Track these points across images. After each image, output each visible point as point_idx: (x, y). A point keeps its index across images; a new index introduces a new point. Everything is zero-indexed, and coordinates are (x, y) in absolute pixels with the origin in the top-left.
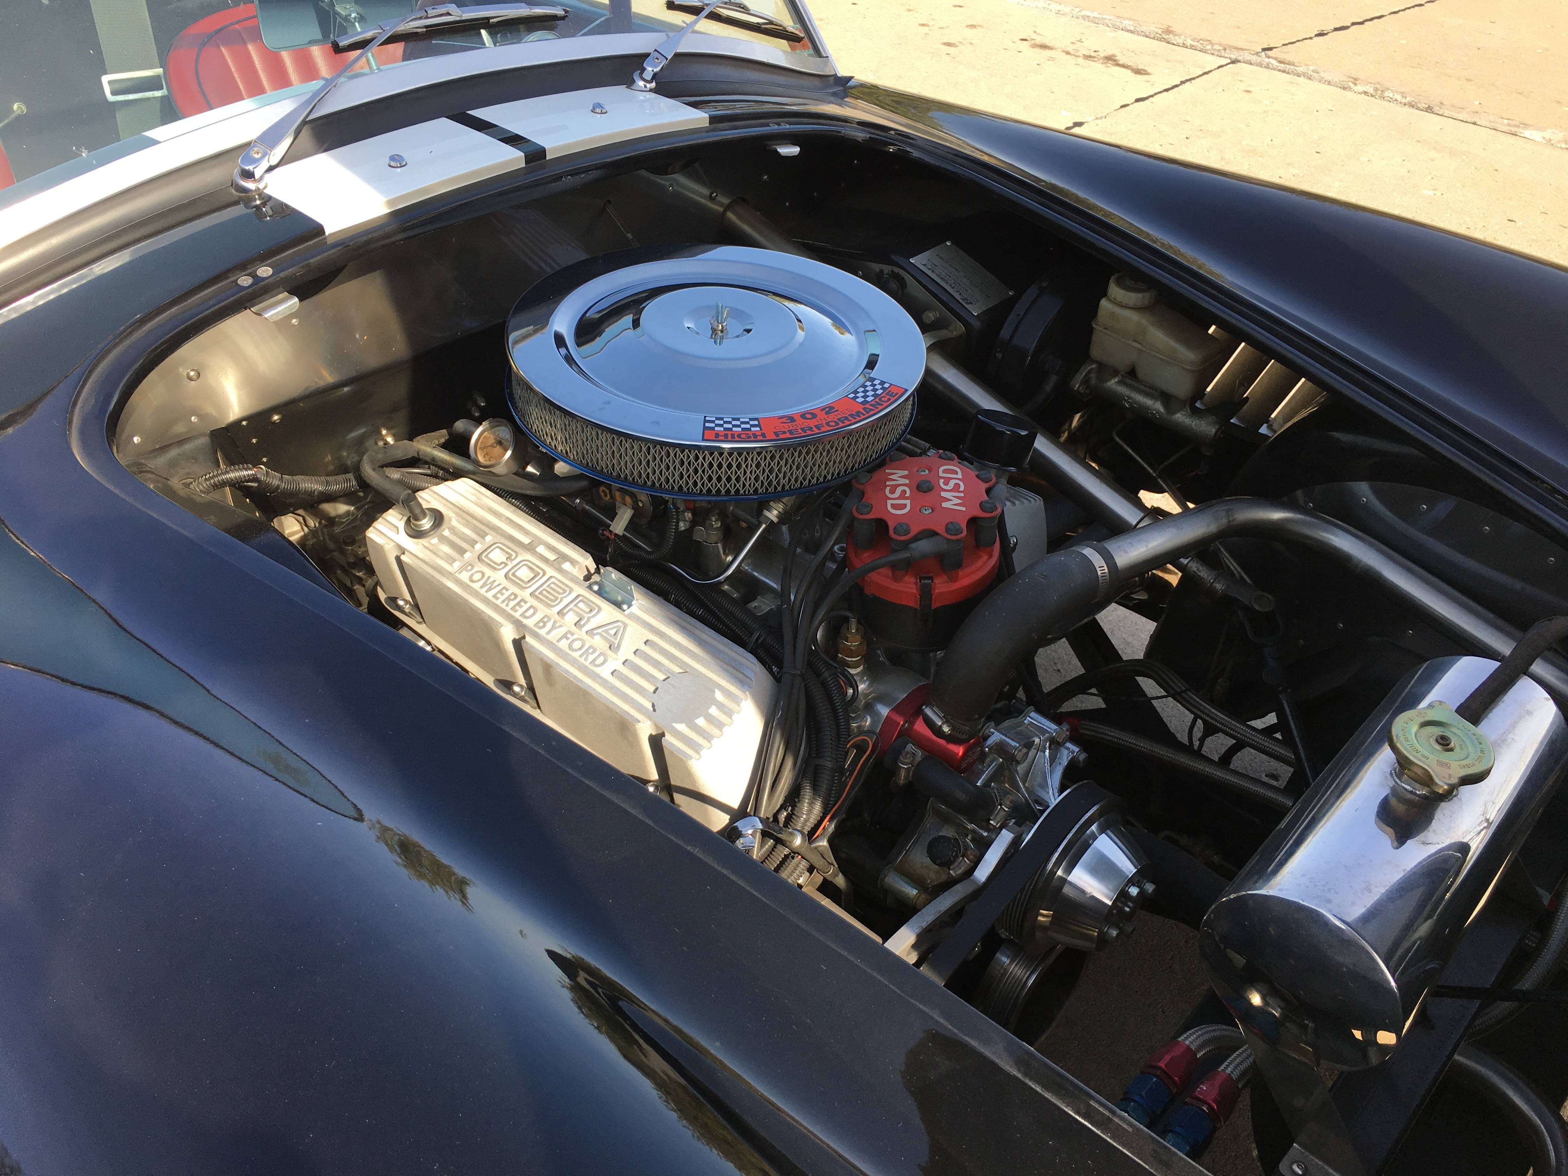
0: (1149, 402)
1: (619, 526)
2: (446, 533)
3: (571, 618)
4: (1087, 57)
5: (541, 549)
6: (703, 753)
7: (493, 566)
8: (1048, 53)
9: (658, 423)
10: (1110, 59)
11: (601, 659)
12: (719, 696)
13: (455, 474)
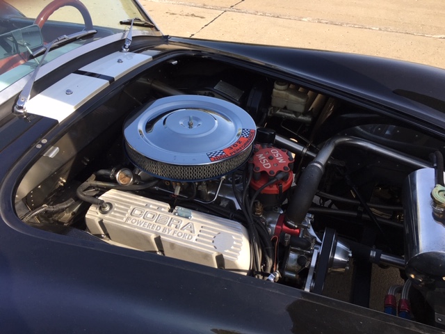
0: (290, 115)
1: (177, 192)
2: (115, 209)
3: (173, 226)
4: (186, 15)
5: (151, 206)
6: (238, 257)
7: (138, 216)
8: (174, 16)
9: (194, 160)
10: (193, 15)
11: (190, 237)
12: (234, 237)
13: (108, 189)
